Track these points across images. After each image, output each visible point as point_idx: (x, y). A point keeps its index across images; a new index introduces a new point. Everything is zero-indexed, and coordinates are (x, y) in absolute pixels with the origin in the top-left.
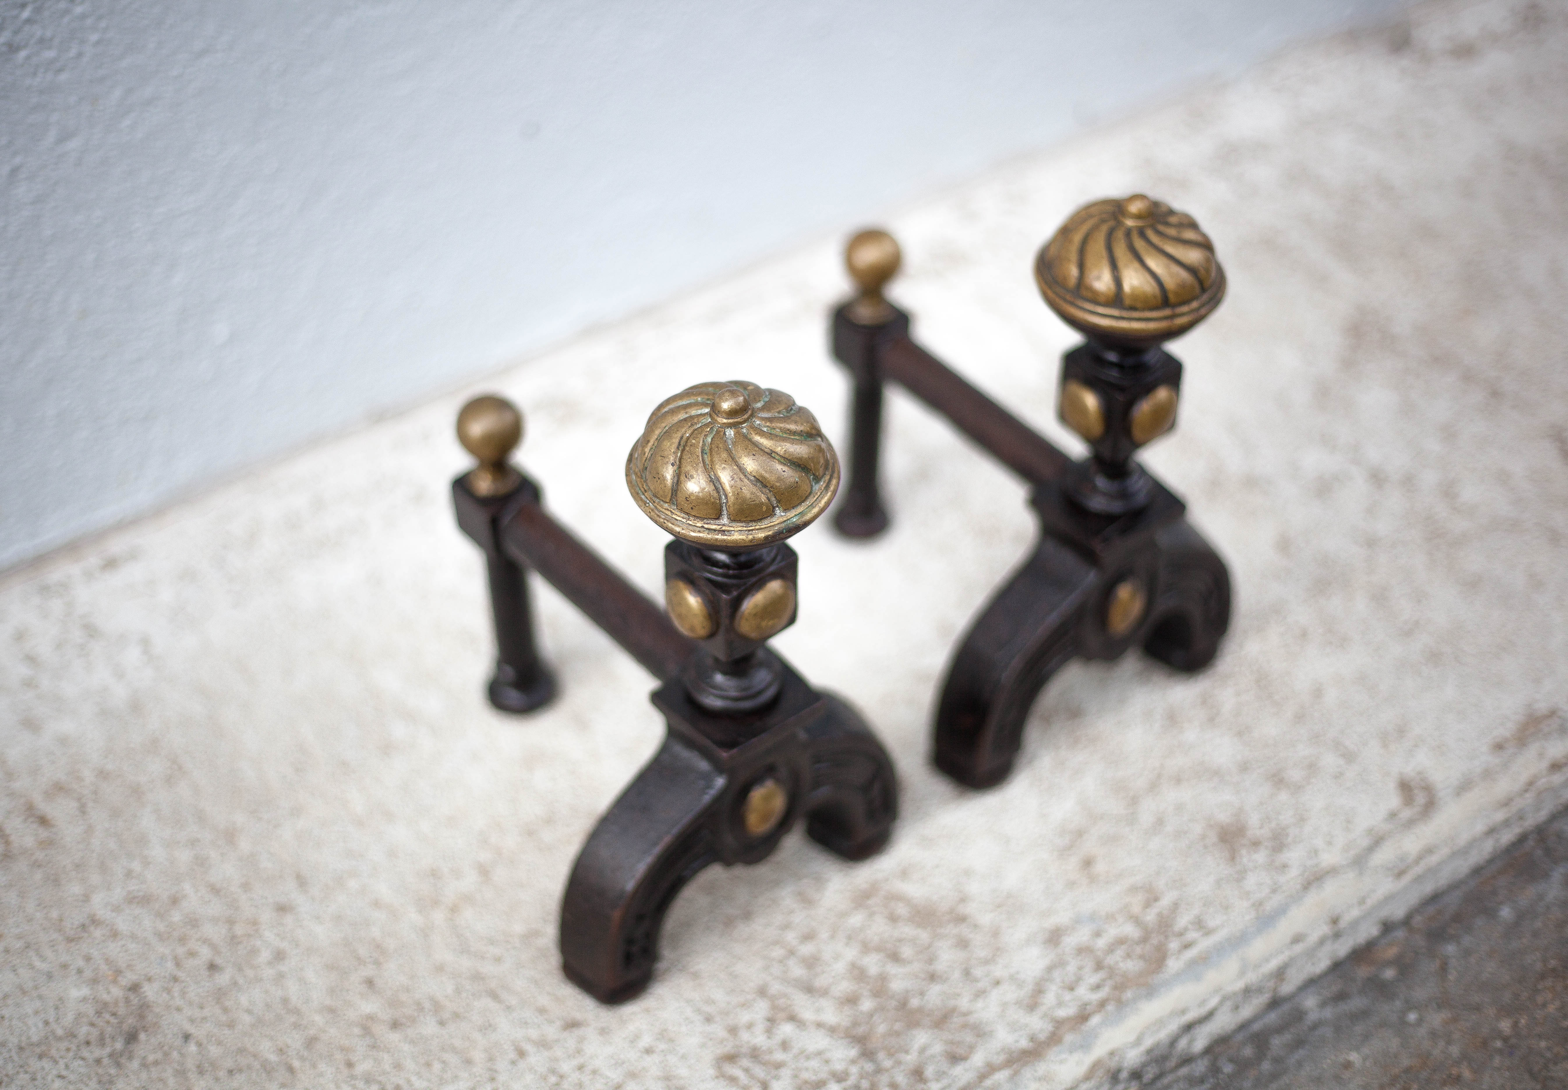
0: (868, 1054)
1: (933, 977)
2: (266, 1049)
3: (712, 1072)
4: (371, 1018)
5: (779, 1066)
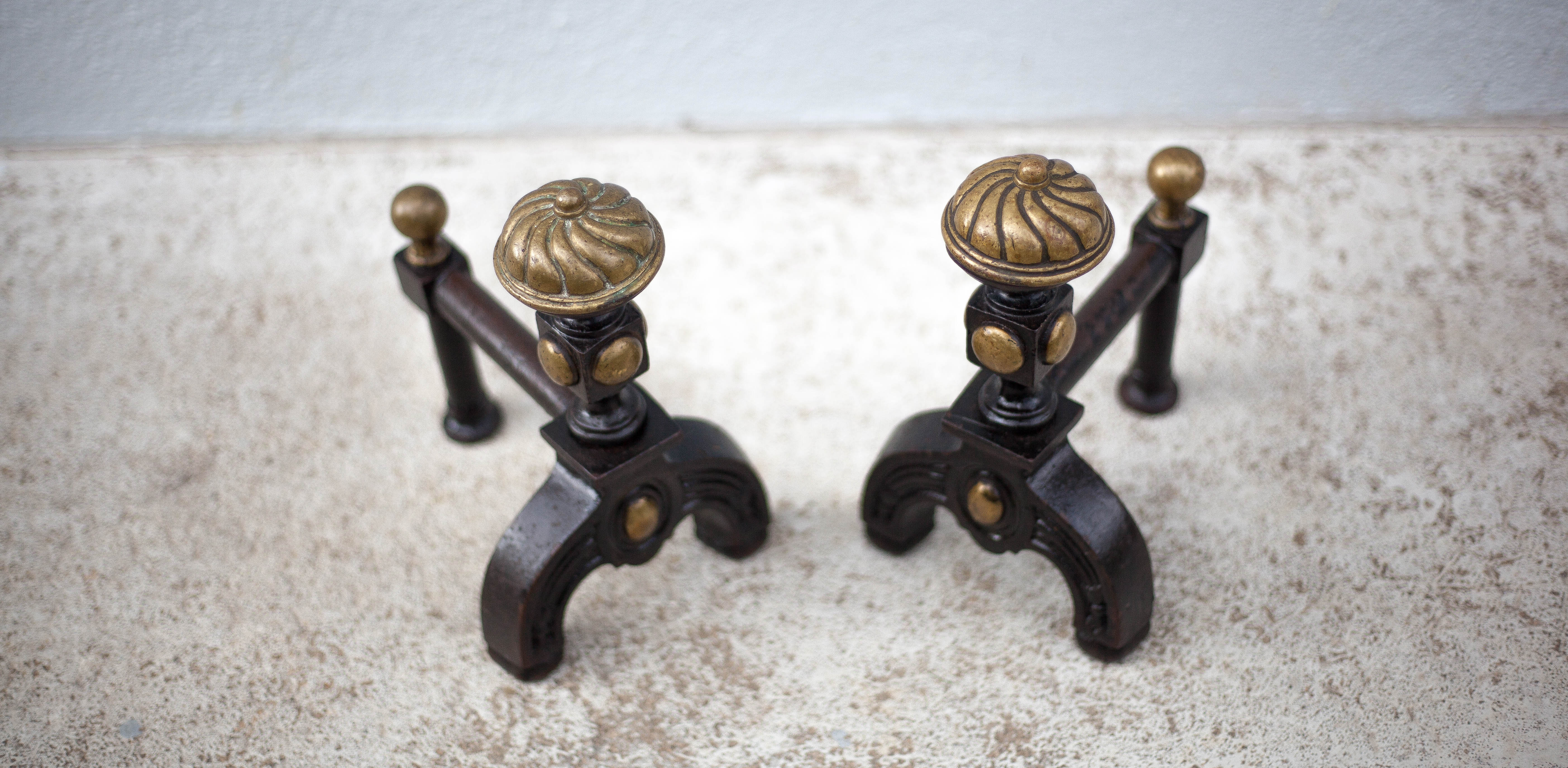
0: (597, 742)
1: (692, 715)
2: (250, 528)
3: (489, 694)
4: (326, 543)
5: (534, 715)
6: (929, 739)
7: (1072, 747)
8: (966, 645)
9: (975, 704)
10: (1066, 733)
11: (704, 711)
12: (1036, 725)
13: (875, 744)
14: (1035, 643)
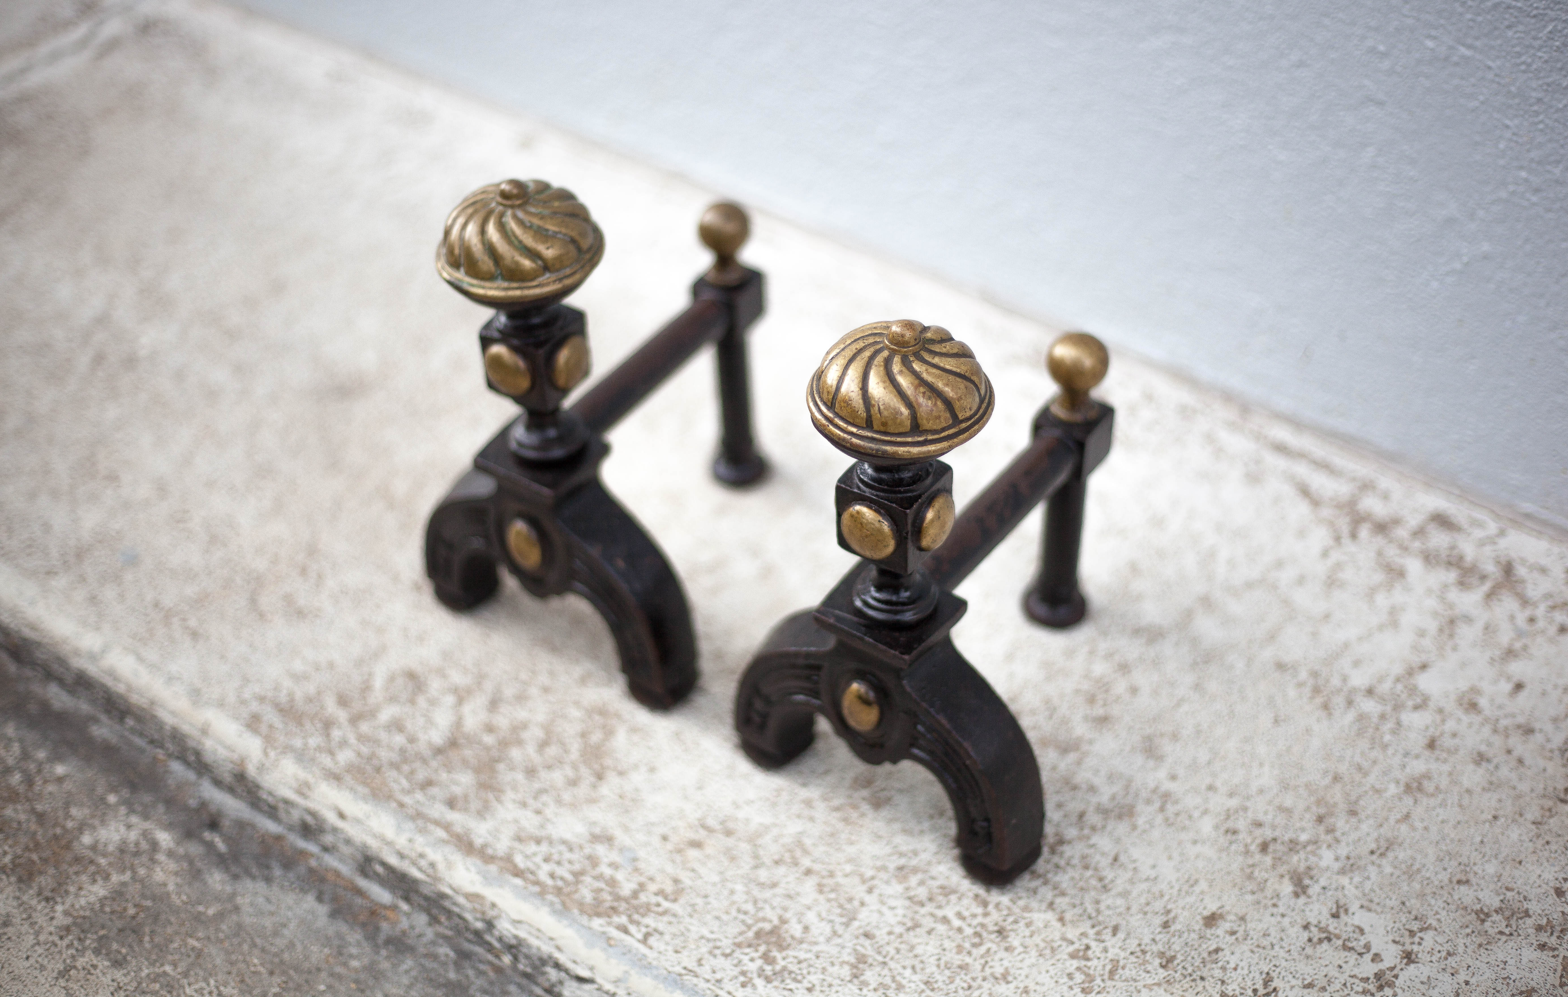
0: (440, 751)
1: (531, 772)
3: (396, 669)
5: (413, 703)
6: (700, 901)
7: (814, 979)
8: (808, 842)
9: (767, 894)
10: (819, 964)
11: (543, 774)
12: (801, 942)
13: (652, 879)
14: (869, 873)
